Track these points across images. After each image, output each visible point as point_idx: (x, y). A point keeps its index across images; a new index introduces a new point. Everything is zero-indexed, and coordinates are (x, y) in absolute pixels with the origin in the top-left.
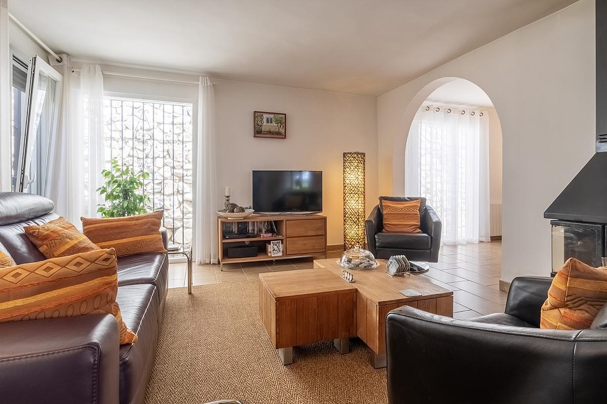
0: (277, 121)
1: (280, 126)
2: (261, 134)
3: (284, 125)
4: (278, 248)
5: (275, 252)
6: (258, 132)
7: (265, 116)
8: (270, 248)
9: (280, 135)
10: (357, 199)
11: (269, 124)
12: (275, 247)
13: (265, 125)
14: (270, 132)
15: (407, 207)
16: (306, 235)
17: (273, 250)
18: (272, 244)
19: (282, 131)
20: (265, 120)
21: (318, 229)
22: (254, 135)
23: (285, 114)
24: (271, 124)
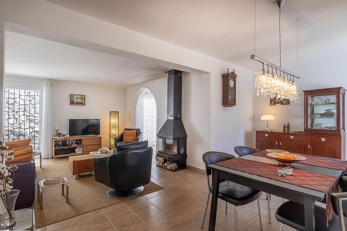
0: (80, 98)
2: (73, 103)
3: (84, 100)
7: (75, 96)
8: (76, 150)
9: (82, 104)
11: (77, 99)
12: (79, 149)
13: (75, 100)
14: (77, 103)
15: (132, 132)
16: (92, 144)
17: (78, 151)
18: (77, 148)
21: (98, 142)
22: (70, 104)
23: (85, 95)
24: (78, 100)
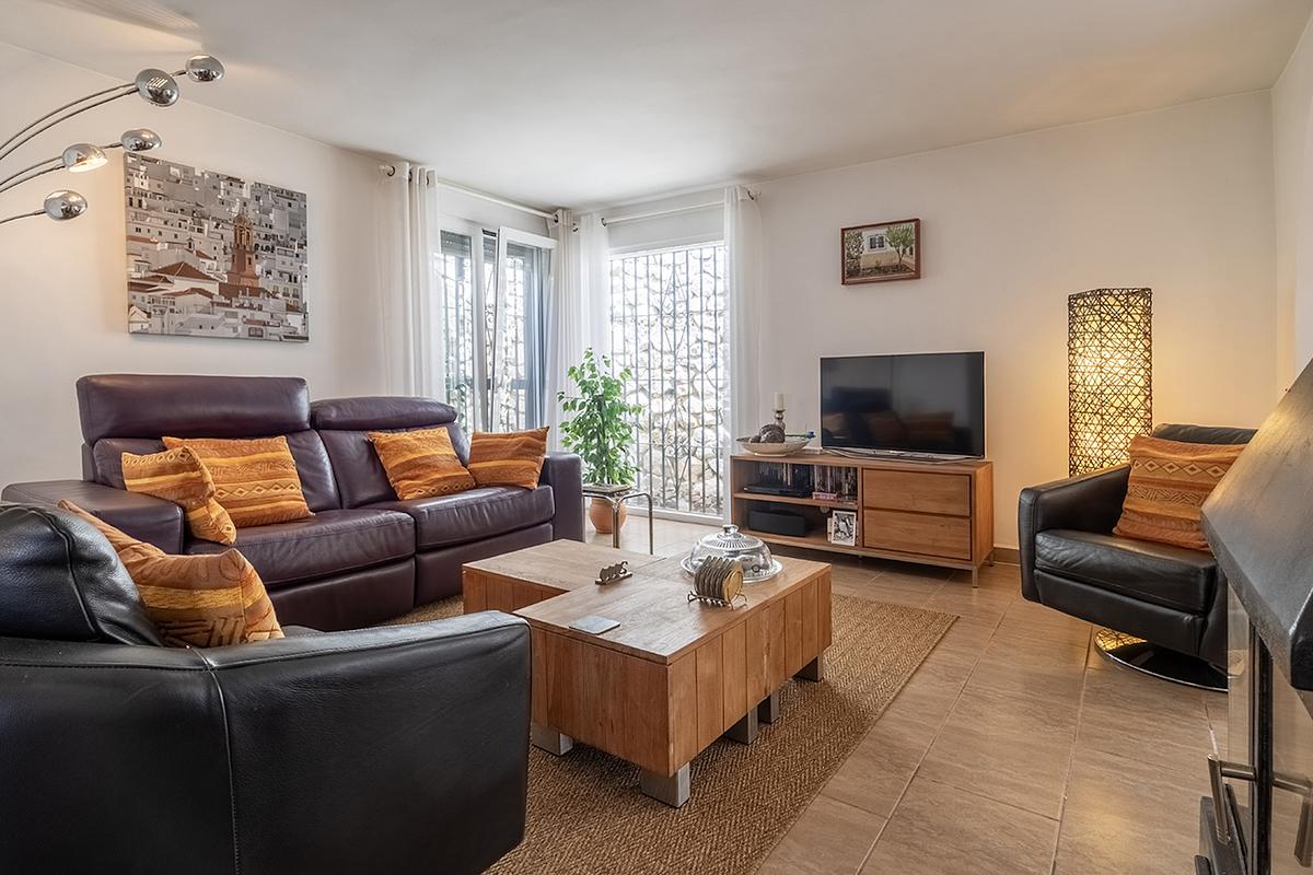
0: (894, 241)
1: (904, 251)
2: (857, 275)
3: (913, 246)
4: (848, 528)
5: (839, 534)
6: (852, 273)
7: (866, 234)
8: (832, 524)
9: (905, 271)
10: (1099, 428)
11: (877, 251)
12: (842, 524)
13: (867, 256)
14: (879, 269)
15: (1202, 461)
16: (915, 509)
17: (836, 532)
18: (835, 517)
19: (909, 260)
20: (866, 244)
21: (950, 499)
22: (843, 280)
23: (917, 220)
24: (882, 251)
